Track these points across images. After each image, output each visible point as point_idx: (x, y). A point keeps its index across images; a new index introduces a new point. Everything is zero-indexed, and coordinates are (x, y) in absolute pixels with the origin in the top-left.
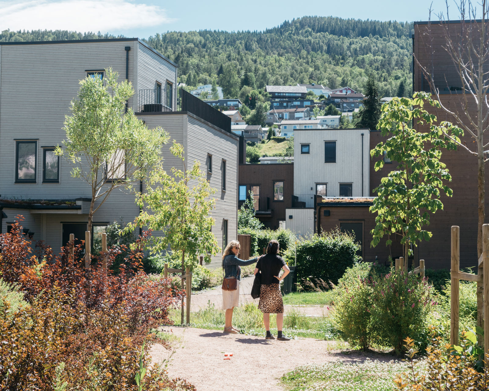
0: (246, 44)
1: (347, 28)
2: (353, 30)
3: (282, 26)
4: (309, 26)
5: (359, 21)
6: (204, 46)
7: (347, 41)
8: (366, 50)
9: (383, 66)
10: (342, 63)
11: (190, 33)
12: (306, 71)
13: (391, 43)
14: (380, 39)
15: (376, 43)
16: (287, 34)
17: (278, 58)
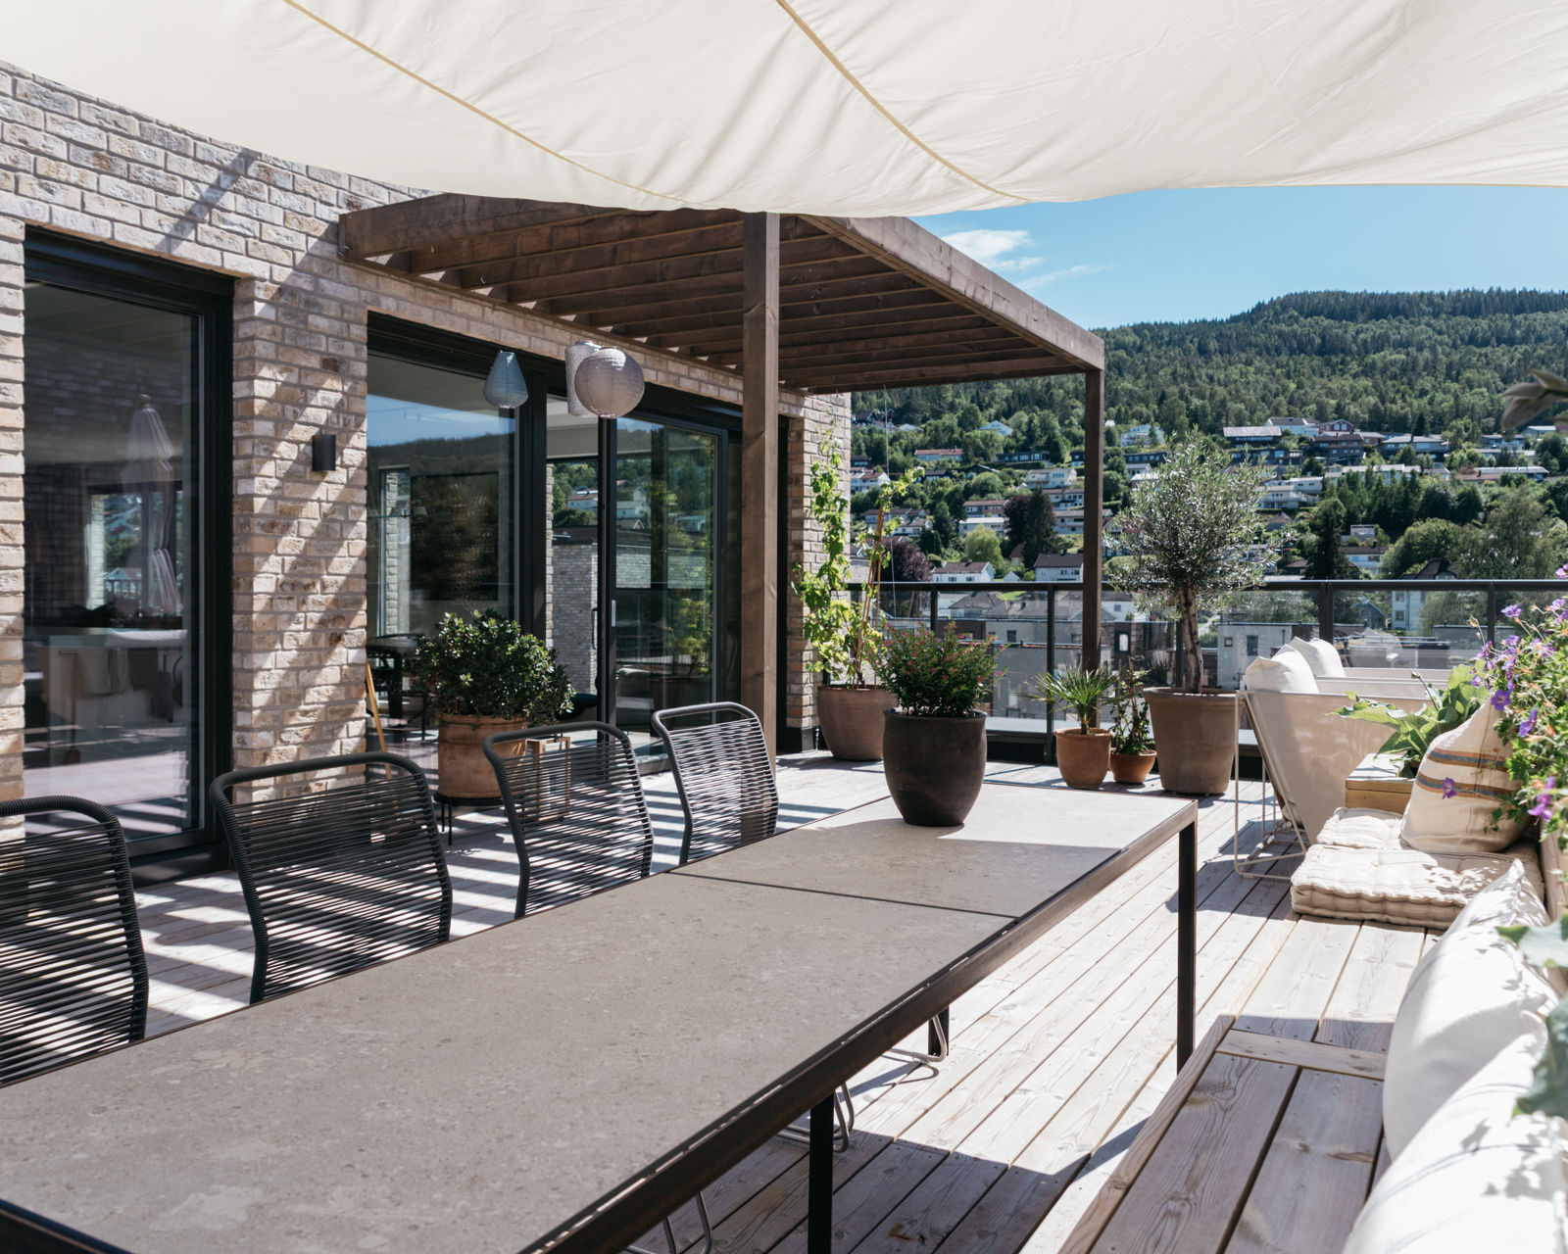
0: (1199, 344)
1: (1354, 308)
2: (1363, 310)
3: (1253, 310)
4: (1294, 308)
5: (1373, 295)
6: (1140, 349)
7: (1352, 328)
8: (1380, 343)
9: (1404, 371)
10: (1340, 370)
11: (1122, 330)
12: (1285, 389)
13: (1423, 327)
14: (1404, 321)
15: (1397, 328)
16: (1261, 321)
17: (1244, 370)
